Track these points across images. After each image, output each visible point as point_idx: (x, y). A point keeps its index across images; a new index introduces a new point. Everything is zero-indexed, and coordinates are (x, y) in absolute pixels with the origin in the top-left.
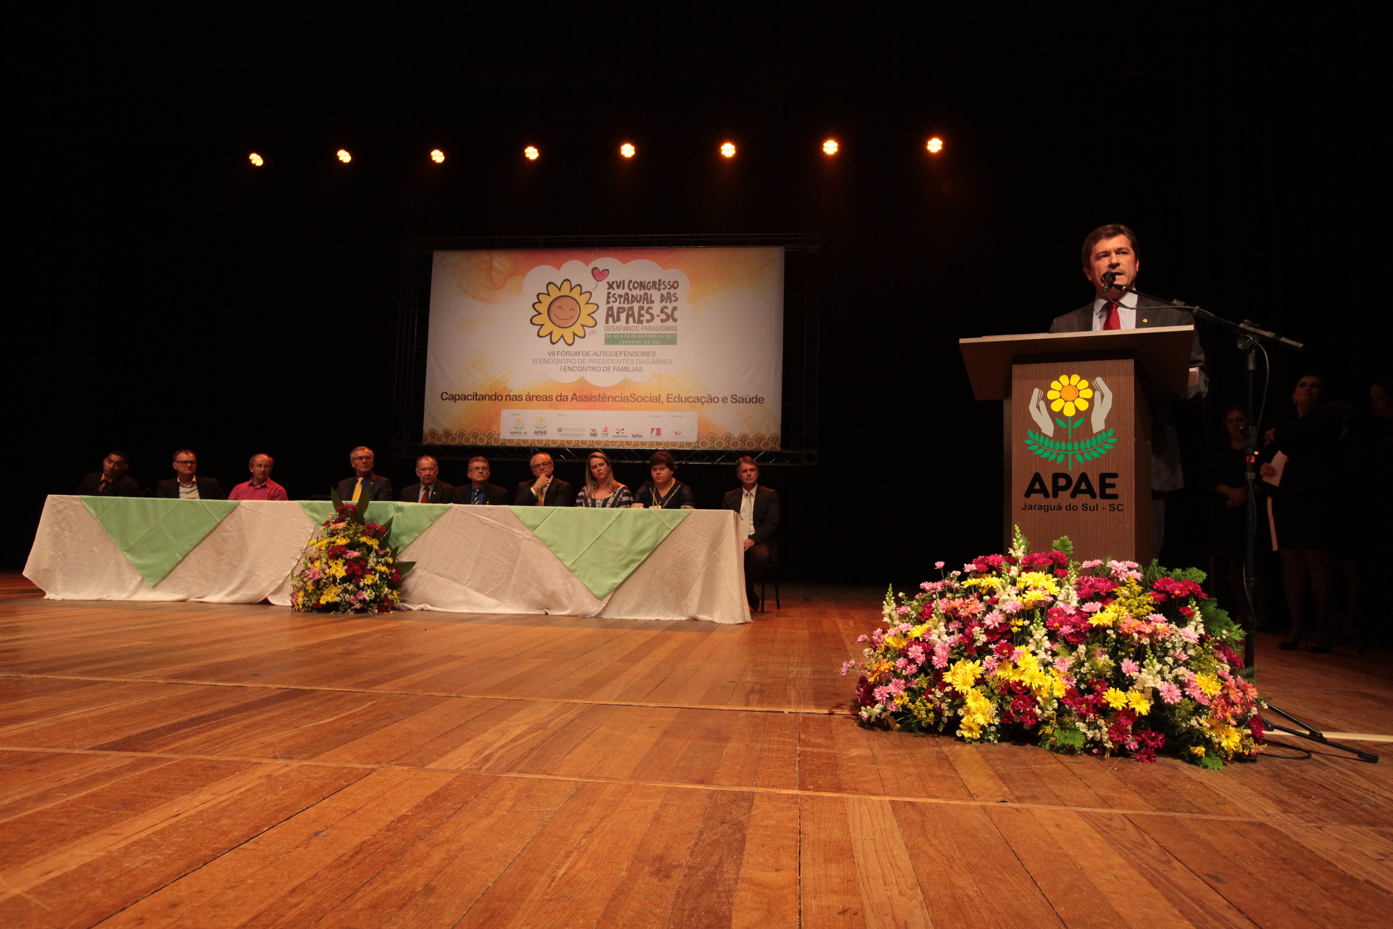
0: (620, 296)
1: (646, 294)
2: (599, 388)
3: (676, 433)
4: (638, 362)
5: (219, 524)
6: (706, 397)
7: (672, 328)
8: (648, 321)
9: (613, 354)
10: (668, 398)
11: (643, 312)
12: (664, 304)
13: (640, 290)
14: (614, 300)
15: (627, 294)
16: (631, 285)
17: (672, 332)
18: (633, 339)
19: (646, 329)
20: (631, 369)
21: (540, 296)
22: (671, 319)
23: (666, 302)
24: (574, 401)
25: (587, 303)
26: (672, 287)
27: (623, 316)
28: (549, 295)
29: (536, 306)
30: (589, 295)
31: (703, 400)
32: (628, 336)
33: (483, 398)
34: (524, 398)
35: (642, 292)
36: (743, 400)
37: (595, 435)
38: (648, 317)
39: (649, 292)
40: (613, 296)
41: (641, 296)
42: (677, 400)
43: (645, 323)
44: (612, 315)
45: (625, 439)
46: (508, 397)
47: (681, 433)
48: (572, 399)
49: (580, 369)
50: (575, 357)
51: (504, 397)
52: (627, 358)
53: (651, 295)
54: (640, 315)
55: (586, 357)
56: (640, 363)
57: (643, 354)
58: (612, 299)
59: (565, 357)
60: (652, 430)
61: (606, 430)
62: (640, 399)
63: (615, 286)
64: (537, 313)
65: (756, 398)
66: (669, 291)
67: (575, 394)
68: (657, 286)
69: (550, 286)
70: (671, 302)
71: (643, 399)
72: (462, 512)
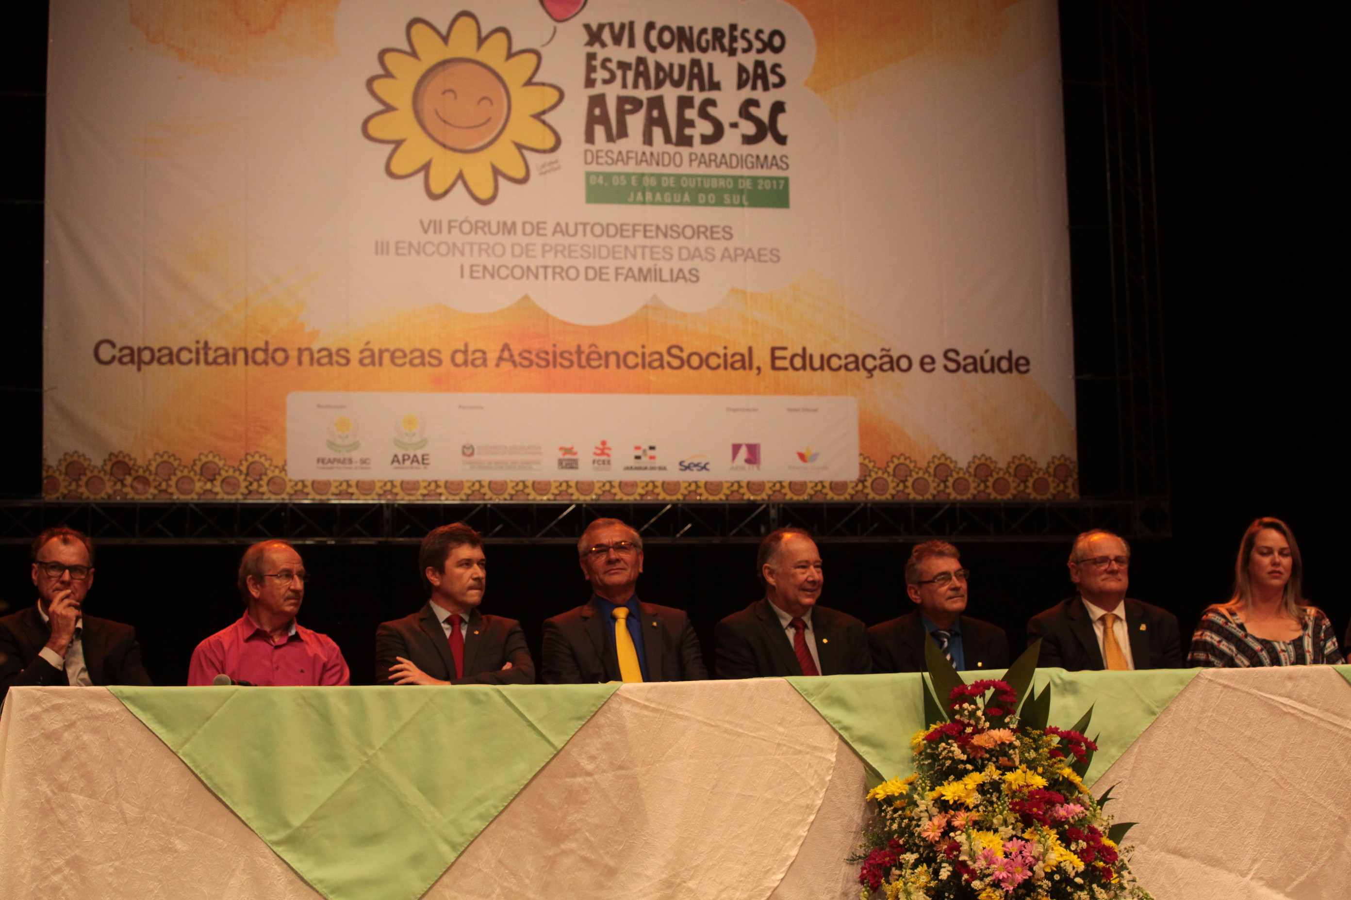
0: (624, 66)
1: (695, 63)
2: (577, 329)
3: (802, 457)
4: (685, 254)
6: (878, 354)
7: (774, 162)
8: (707, 140)
9: (612, 231)
10: (774, 358)
11: (691, 114)
12: (747, 93)
13: (680, 50)
14: (606, 75)
15: (641, 61)
16: (654, 35)
17: (774, 172)
18: (669, 189)
19: (703, 160)
20: (666, 275)
21: (389, 58)
22: (769, 138)
23: (754, 88)
24: (506, 366)
25: (529, 83)
26: (768, 45)
27: (636, 122)
28: (414, 54)
29: (377, 85)
30: (533, 58)
31: (870, 363)
32: (653, 182)
33: (228, 357)
34: (355, 356)
35: (685, 58)
36: (976, 365)
37: (571, 465)
38: (706, 128)
39: (705, 59)
40: (604, 66)
41: (682, 68)
42: (798, 362)
43: (698, 147)
44: (604, 120)
45: (659, 477)
46: (306, 357)
47: (815, 456)
48: (500, 359)
49: (518, 272)
50: (500, 238)
51: (294, 354)
52: (649, 242)
53: (710, 66)
54: (684, 123)
55: (534, 238)
56: (691, 257)
57: (698, 232)
58: (601, 75)
59: (472, 238)
60: (736, 448)
61: (603, 449)
62: (695, 361)
63: (606, 35)
64: (380, 107)
65: (1009, 359)
66: (760, 57)
67: (506, 347)
68: (726, 41)
69: (418, 28)
70: (766, 88)
71: (704, 361)
72: (1225, 686)
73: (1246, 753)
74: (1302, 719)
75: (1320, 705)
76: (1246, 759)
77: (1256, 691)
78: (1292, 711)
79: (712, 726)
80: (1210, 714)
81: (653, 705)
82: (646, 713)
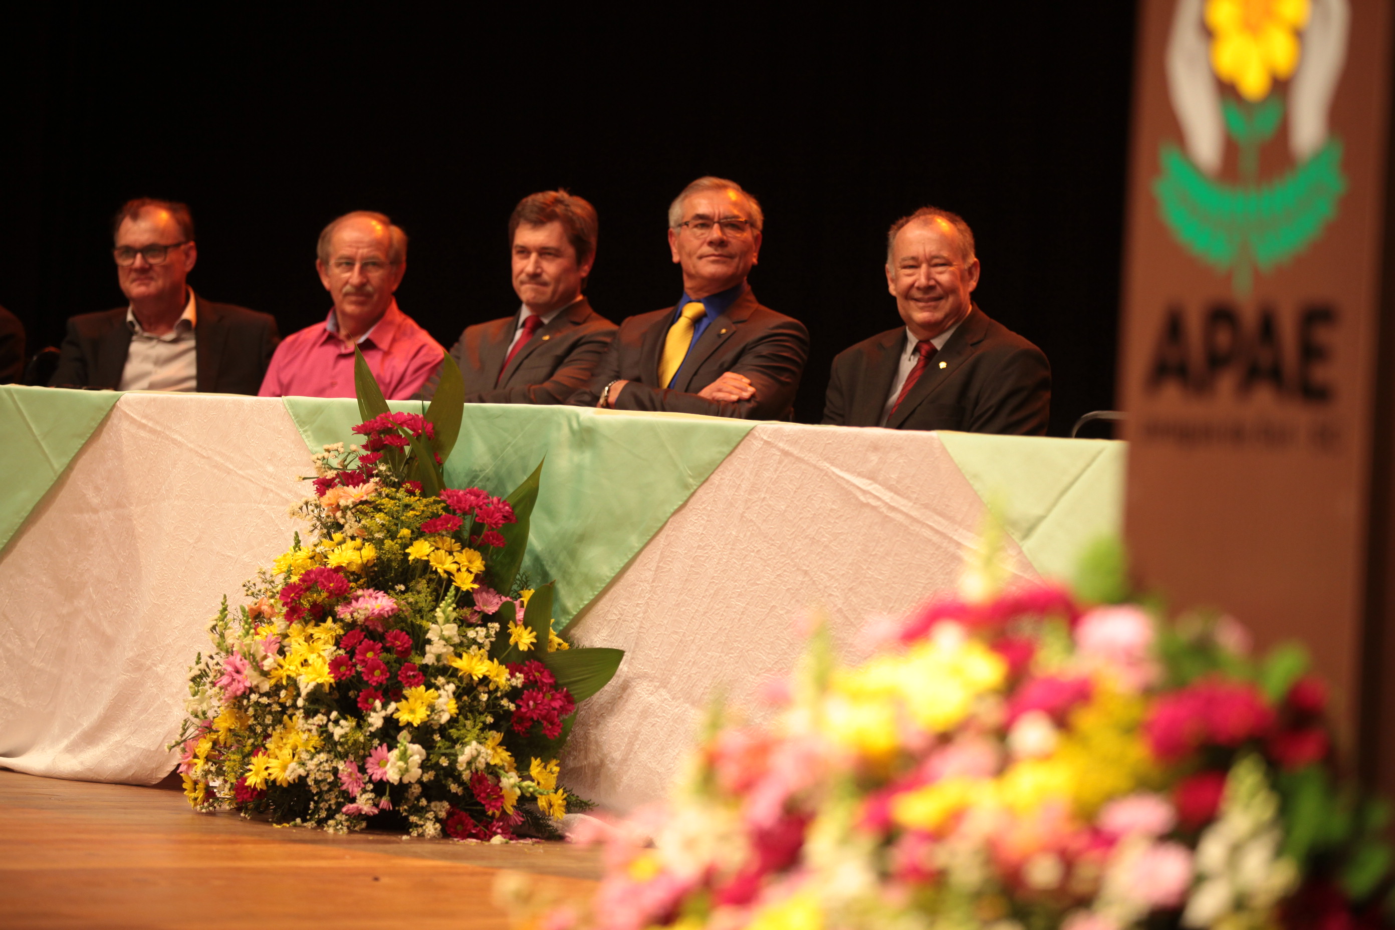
72: (786, 453)
73: (807, 563)
74: (887, 516)
75: (915, 496)
76: (806, 573)
77: (828, 465)
78: (873, 502)
79: (204, 457)
80: (763, 496)
81: (150, 424)
82: (143, 433)
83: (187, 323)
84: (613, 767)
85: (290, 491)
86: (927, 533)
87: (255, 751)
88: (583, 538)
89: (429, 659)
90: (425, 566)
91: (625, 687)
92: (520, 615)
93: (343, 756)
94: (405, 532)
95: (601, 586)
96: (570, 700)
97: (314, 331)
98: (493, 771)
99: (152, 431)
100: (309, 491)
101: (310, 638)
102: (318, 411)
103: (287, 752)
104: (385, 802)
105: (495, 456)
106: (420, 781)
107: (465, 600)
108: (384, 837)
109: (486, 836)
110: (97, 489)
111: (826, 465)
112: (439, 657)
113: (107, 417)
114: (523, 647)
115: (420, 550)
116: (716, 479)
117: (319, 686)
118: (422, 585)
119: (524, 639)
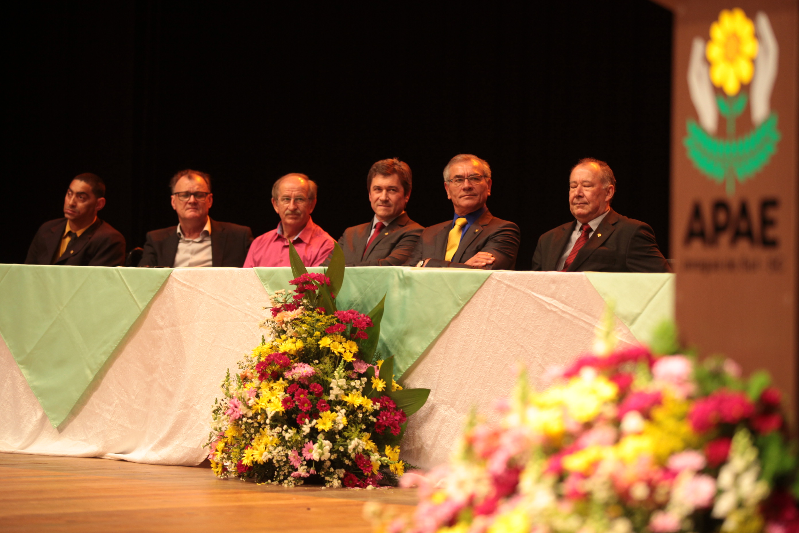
5: (144, 314)
72: (508, 286)
73: (522, 341)
74: (561, 316)
75: (575, 305)
76: (522, 347)
77: (530, 291)
78: (554, 309)
79: (215, 299)
80: (498, 308)
81: (188, 284)
82: (184, 289)
83: (206, 232)
84: (428, 449)
85: (258, 315)
86: (582, 324)
87: (246, 446)
88: (407, 333)
89: (332, 397)
90: (328, 350)
91: (432, 408)
92: (377, 373)
93: (290, 448)
94: (317, 333)
95: (416, 357)
96: (404, 415)
97: (270, 234)
98: (366, 452)
99: (189, 287)
100: (269, 314)
101: (271, 389)
102: (271, 274)
103: (262, 446)
104: (312, 470)
105: (361, 293)
106: (329, 459)
107: (349, 366)
108: (313, 488)
109: (364, 486)
110: (162, 318)
111: (529, 291)
112: (337, 396)
113: (166, 281)
114: (379, 389)
115: (325, 342)
116: (473, 300)
117: (277, 413)
118: (327, 360)
119: (379, 385)
